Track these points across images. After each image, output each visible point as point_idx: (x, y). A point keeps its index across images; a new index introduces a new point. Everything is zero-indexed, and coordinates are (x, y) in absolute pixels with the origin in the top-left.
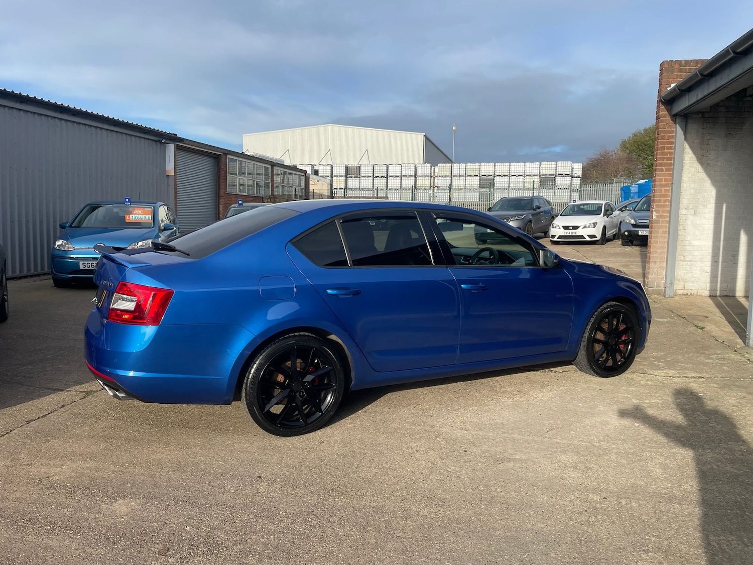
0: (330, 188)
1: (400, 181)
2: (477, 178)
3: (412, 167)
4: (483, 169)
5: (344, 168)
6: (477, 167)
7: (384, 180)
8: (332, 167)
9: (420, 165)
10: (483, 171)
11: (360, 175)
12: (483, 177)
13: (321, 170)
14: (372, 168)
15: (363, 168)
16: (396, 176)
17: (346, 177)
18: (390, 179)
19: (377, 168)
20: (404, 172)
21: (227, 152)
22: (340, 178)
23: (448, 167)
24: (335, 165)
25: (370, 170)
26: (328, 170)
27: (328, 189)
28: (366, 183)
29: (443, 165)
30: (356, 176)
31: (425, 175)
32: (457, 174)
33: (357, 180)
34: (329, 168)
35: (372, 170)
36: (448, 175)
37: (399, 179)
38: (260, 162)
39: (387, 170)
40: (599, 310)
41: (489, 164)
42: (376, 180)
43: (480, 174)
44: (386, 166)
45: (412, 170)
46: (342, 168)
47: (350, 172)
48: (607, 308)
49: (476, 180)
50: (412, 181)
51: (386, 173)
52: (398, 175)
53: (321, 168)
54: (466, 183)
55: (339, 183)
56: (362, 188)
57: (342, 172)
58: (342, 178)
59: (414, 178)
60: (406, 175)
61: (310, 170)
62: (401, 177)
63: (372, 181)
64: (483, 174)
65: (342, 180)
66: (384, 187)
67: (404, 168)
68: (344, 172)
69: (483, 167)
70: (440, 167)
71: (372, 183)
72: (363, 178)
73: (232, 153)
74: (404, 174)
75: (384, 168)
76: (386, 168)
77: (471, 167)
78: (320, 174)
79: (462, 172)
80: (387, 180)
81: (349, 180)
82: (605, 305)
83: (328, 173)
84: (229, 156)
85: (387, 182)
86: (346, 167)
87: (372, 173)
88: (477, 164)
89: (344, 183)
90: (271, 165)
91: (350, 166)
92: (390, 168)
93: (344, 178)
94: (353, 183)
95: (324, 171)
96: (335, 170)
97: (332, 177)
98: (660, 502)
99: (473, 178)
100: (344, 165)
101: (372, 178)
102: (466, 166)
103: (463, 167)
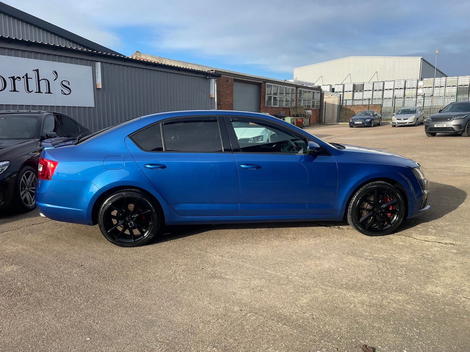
0: (339, 100)
1: (393, 92)
2: (455, 87)
3: (402, 82)
4: (460, 81)
5: (352, 86)
6: (455, 79)
7: (381, 92)
8: (344, 85)
9: (409, 80)
10: (460, 83)
11: (363, 90)
12: (460, 86)
13: (336, 88)
14: (372, 85)
15: (366, 85)
16: (390, 89)
17: (353, 91)
18: (385, 91)
19: (376, 84)
20: (396, 86)
21: (266, 81)
22: (349, 93)
23: (431, 81)
24: (346, 84)
25: (371, 86)
26: (341, 88)
27: (338, 101)
28: (367, 95)
29: (427, 79)
30: (361, 91)
31: (413, 87)
32: (438, 86)
33: (361, 93)
34: (342, 86)
35: (372, 86)
36: (431, 86)
37: (392, 91)
38: (288, 86)
39: (384, 85)
40: (364, 187)
41: (466, 77)
42: (375, 93)
43: (457, 85)
44: (383, 82)
45: (402, 84)
46: (351, 86)
47: (357, 88)
48: (373, 185)
49: (454, 90)
50: (402, 92)
51: (382, 87)
52: (391, 88)
53: (336, 87)
54: (446, 92)
55: (348, 96)
56: (365, 98)
57: (351, 89)
58: (351, 92)
59: (404, 90)
60: (398, 88)
61: (329, 89)
62: (394, 90)
63: (372, 93)
64: (460, 84)
65: (351, 94)
66: (381, 97)
67: (397, 83)
68: (352, 89)
69: (461, 79)
70: (425, 81)
71: (372, 95)
72: (365, 92)
73: (269, 81)
74: (396, 88)
75: (381, 84)
76: (383, 84)
77: (450, 80)
78: (336, 91)
79: (443, 84)
80: (383, 92)
81: (355, 93)
82: (370, 184)
83: (341, 89)
84: (267, 83)
85: (383, 94)
86: (353, 85)
87: (372, 88)
88: (456, 77)
89: (352, 96)
90: (296, 87)
91: (356, 84)
92: (386, 83)
93: (352, 92)
94: (358, 95)
95: (338, 89)
96: (346, 88)
97: (343, 92)
98: (274, 320)
99: (451, 88)
100: (353, 84)
101: (372, 92)
102: (446, 79)
103: (443, 80)
